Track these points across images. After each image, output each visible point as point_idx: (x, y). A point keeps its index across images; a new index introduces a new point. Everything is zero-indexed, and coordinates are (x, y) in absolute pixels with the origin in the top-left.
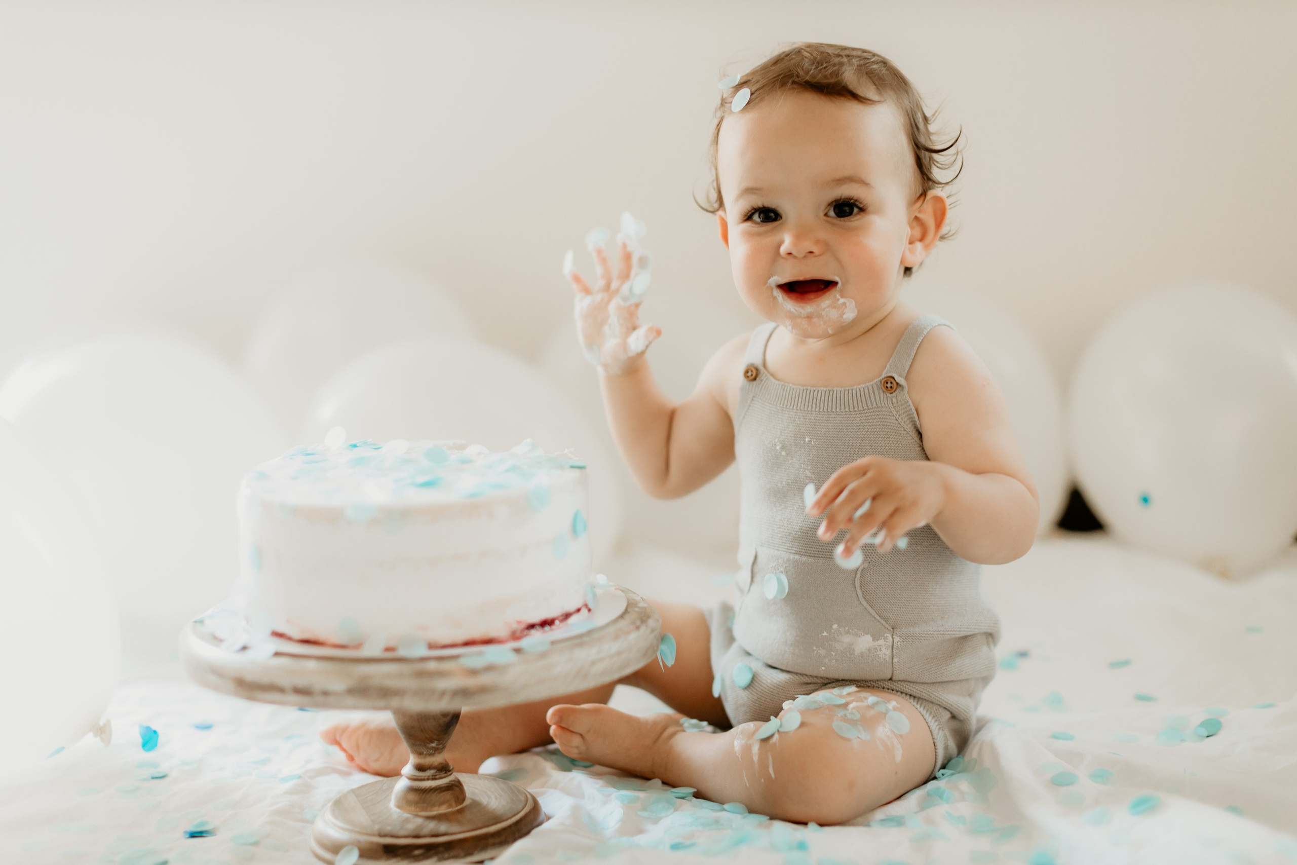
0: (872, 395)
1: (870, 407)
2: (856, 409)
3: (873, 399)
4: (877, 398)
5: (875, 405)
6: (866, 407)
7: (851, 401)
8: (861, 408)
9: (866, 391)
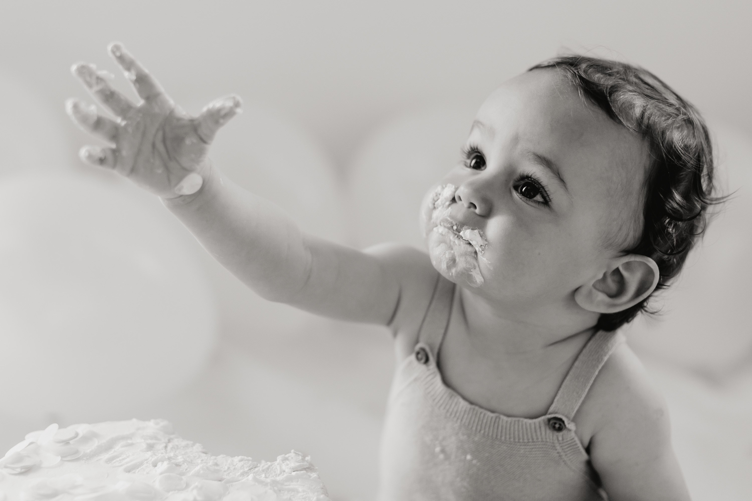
0: (538, 430)
1: (535, 440)
2: (521, 441)
3: (539, 433)
4: (543, 433)
5: (540, 440)
6: (531, 440)
7: (516, 433)
8: (526, 441)
9: (533, 426)
